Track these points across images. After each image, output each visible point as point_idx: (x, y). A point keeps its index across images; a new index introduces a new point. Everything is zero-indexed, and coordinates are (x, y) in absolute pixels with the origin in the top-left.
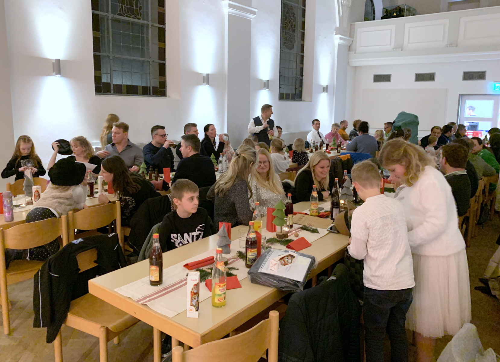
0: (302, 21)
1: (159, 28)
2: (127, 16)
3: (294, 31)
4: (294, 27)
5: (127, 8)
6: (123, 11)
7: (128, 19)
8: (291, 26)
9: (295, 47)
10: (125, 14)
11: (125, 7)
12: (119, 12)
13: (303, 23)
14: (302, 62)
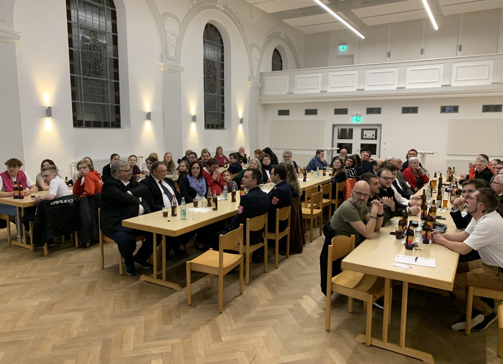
0: (222, 72)
1: (115, 82)
2: (93, 76)
3: (215, 80)
4: (216, 77)
5: (93, 71)
6: (90, 73)
7: (93, 78)
8: (213, 76)
9: (217, 91)
10: (91, 75)
11: (91, 70)
12: (87, 74)
13: (223, 74)
14: (223, 102)
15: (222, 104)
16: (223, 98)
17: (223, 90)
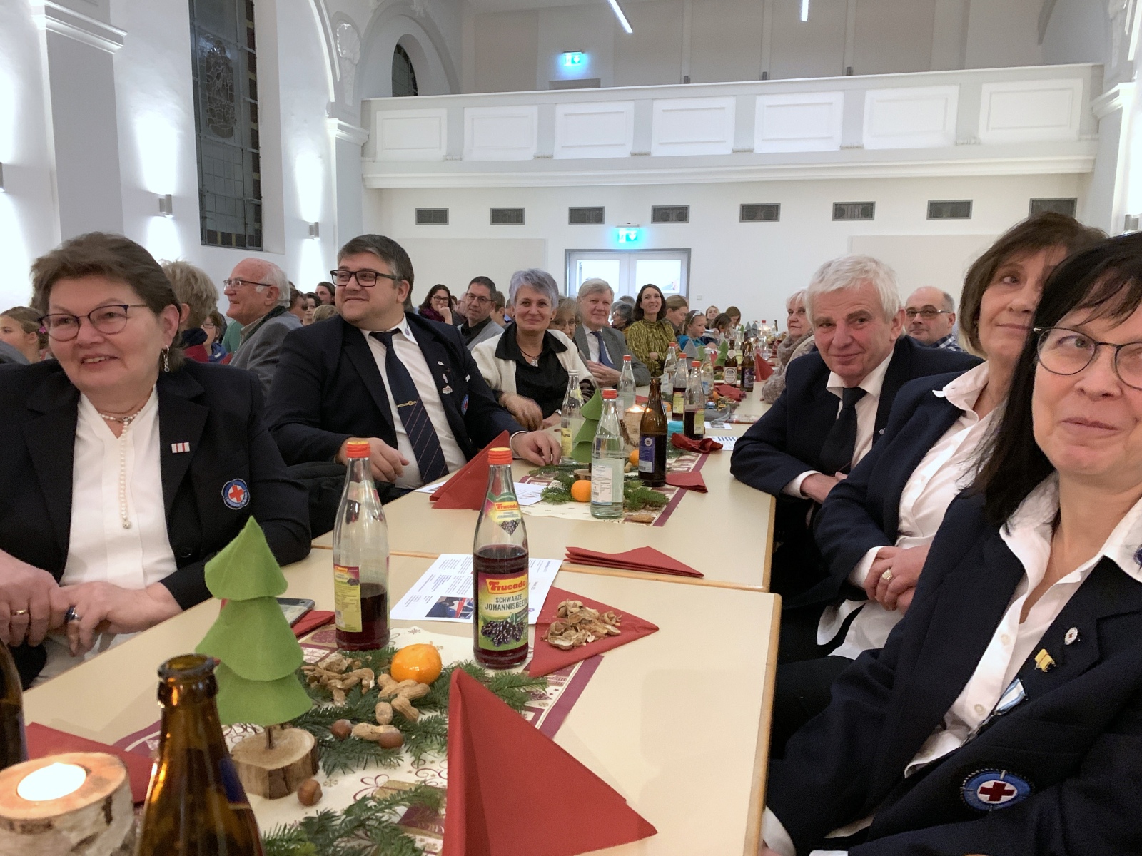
0: (250, 80)
3: (231, 99)
9: (235, 132)
13: (253, 85)
14: (256, 168)
15: (255, 176)
16: (256, 158)
17: (255, 135)
